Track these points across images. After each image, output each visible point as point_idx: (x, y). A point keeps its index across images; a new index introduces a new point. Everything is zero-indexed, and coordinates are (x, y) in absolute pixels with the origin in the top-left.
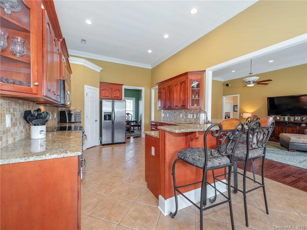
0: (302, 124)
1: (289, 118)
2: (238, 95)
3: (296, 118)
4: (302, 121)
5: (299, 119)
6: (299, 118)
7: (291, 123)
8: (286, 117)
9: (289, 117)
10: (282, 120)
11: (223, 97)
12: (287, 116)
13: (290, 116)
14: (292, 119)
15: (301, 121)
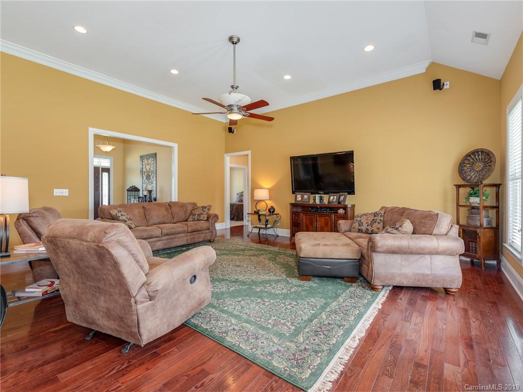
0: (339, 208)
1: (321, 199)
2: (249, 152)
3: (332, 198)
4: (339, 203)
5: (335, 200)
6: (335, 197)
7: (325, 208)
8: (317, 195)
9: (322, 195)
10: (311, 202)
11: (225, 155)
12: (320, 194)
13: (325, 194)
14: (326, 199)
15: (336, 203)
